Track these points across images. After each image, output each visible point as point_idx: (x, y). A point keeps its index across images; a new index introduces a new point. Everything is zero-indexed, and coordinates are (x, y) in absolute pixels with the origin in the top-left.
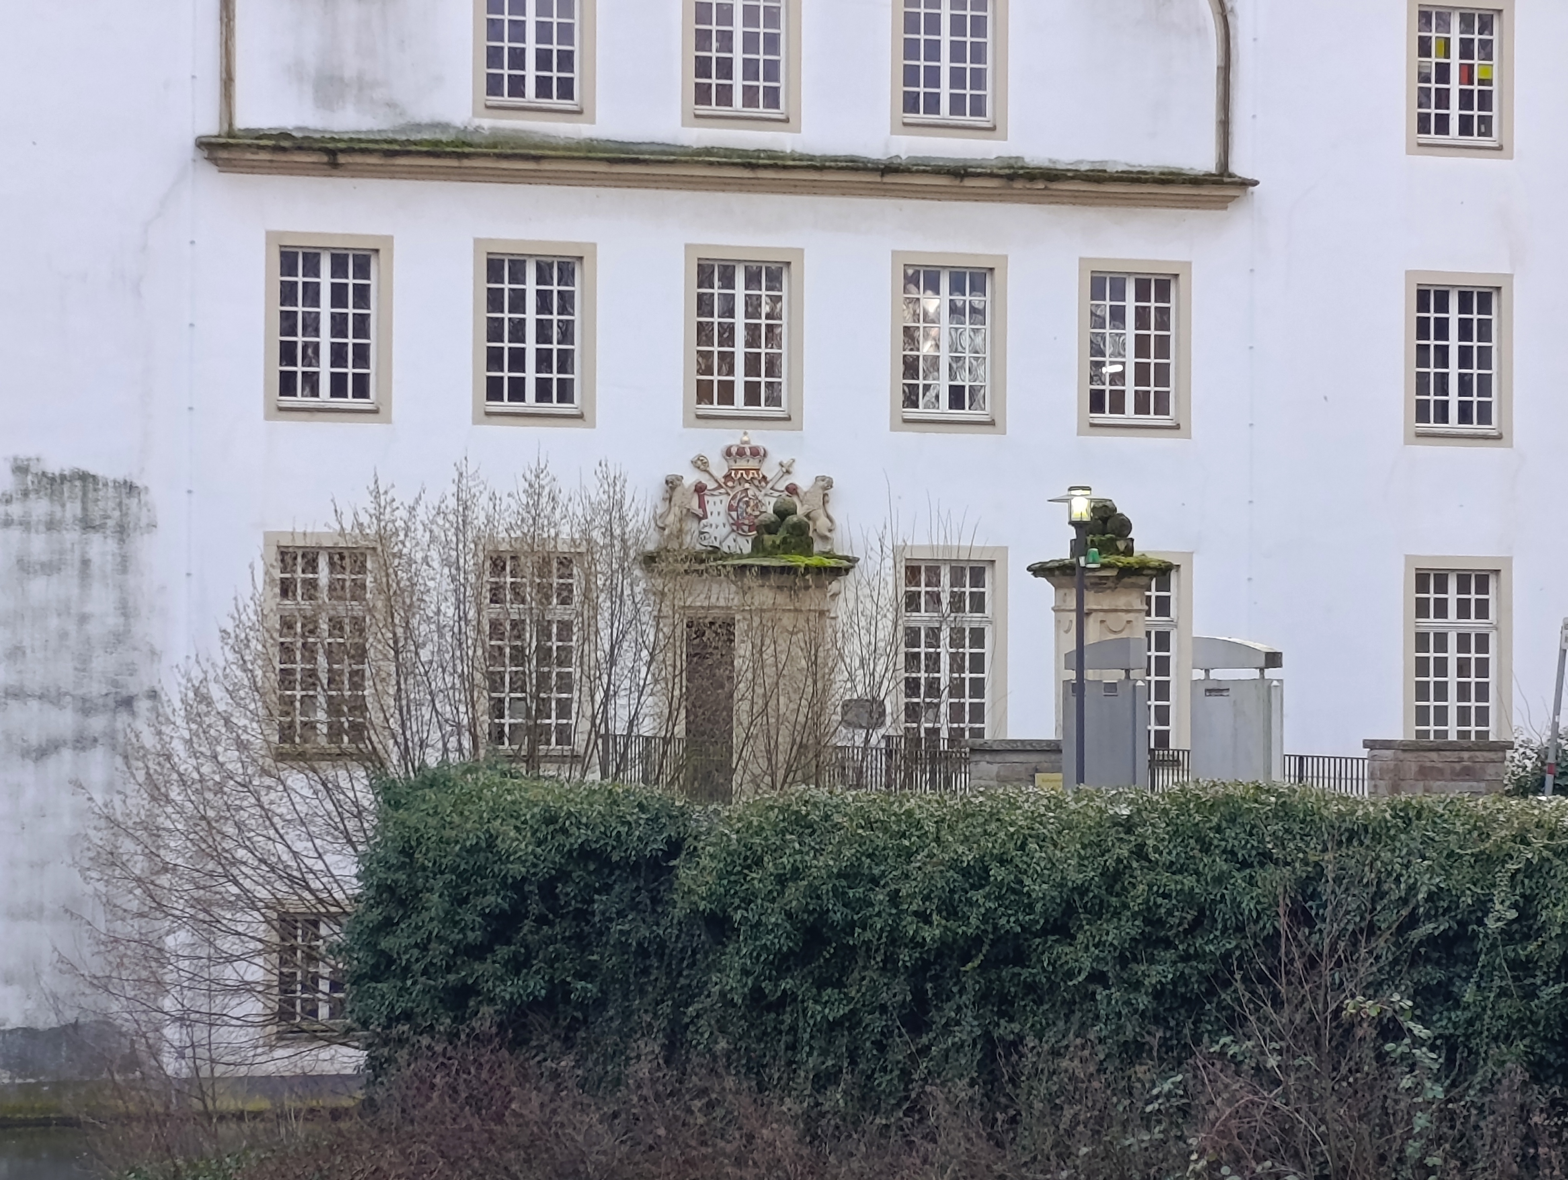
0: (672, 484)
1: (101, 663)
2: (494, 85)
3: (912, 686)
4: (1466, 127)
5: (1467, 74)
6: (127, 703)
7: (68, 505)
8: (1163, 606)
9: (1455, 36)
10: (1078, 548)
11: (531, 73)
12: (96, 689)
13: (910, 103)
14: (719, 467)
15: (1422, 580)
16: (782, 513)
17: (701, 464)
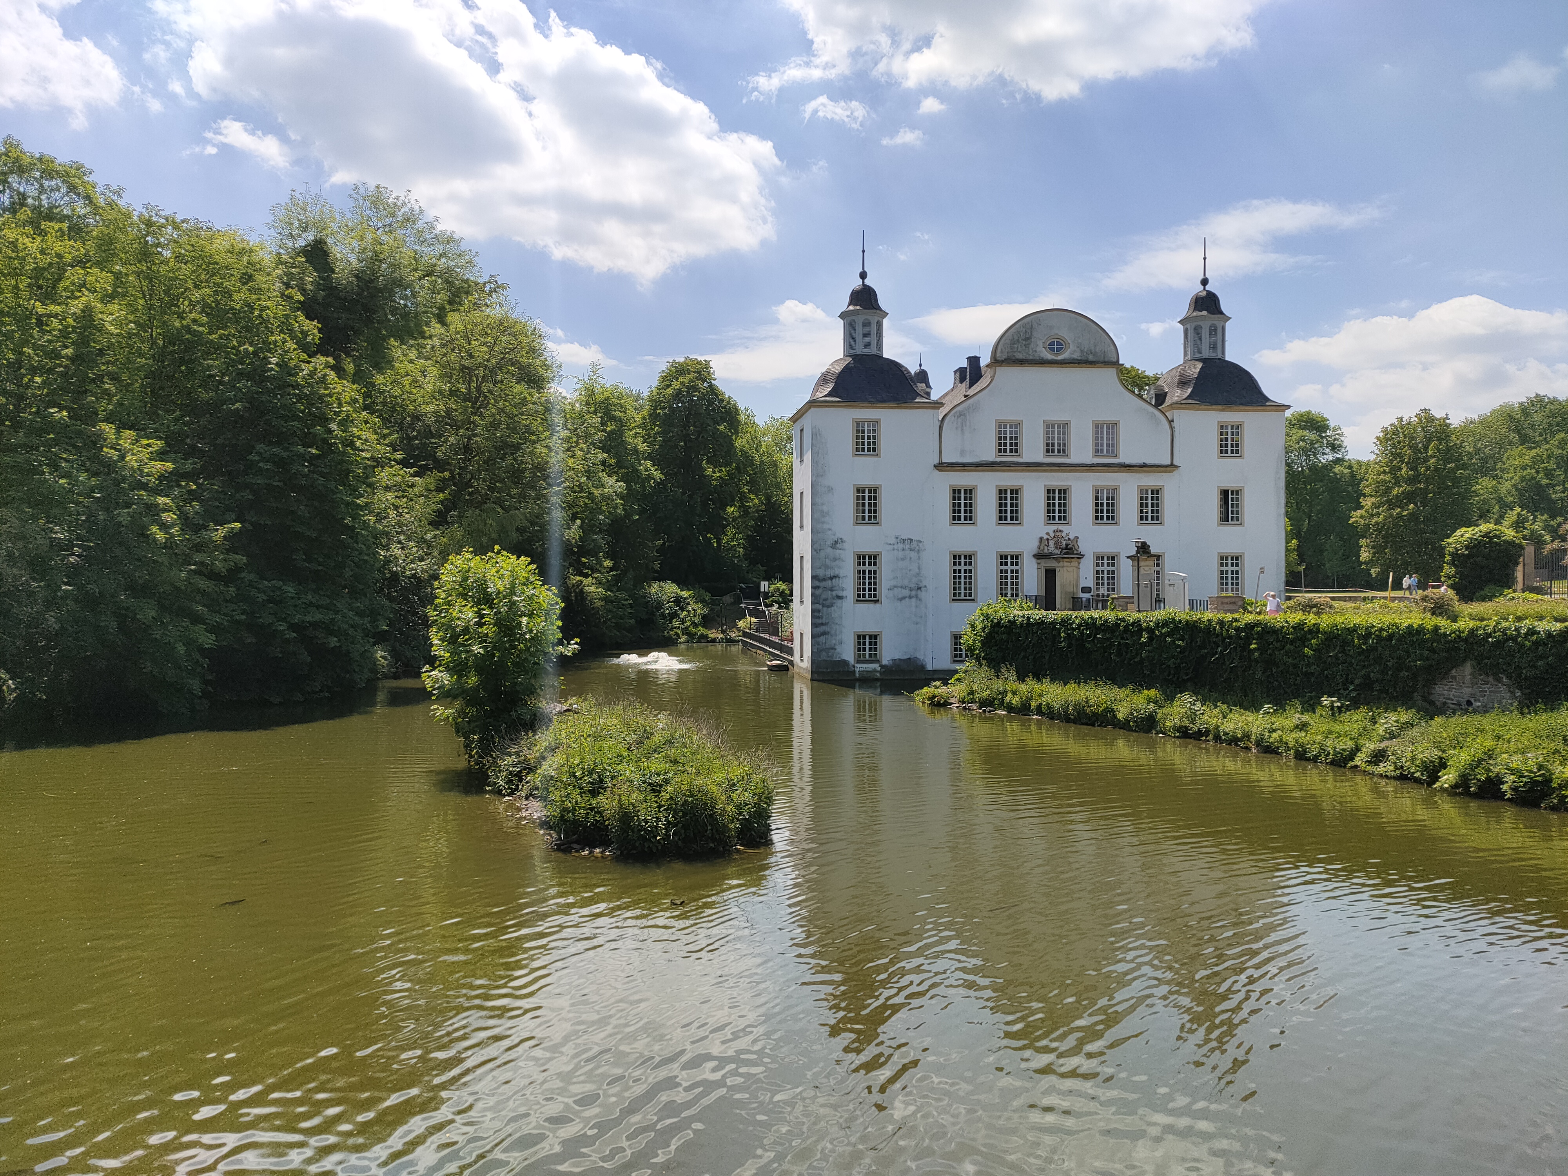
0: (1041, 538)
1: (914, 580)
2: (1000, 451)
3: (1098, 584)
4: (1232, 452)
5: (1233, 440)
6: (920, 588)
7: (907, 546)
8: (1158, 565)
9: (1229, 431)
10: (1138, 552)
11: (1008, 448)
12: (913, 586)
13: (1097, 451)
14: (1052, 535)
15: (1222, 559)
16: (1067, 545)
17: (1048, 534)
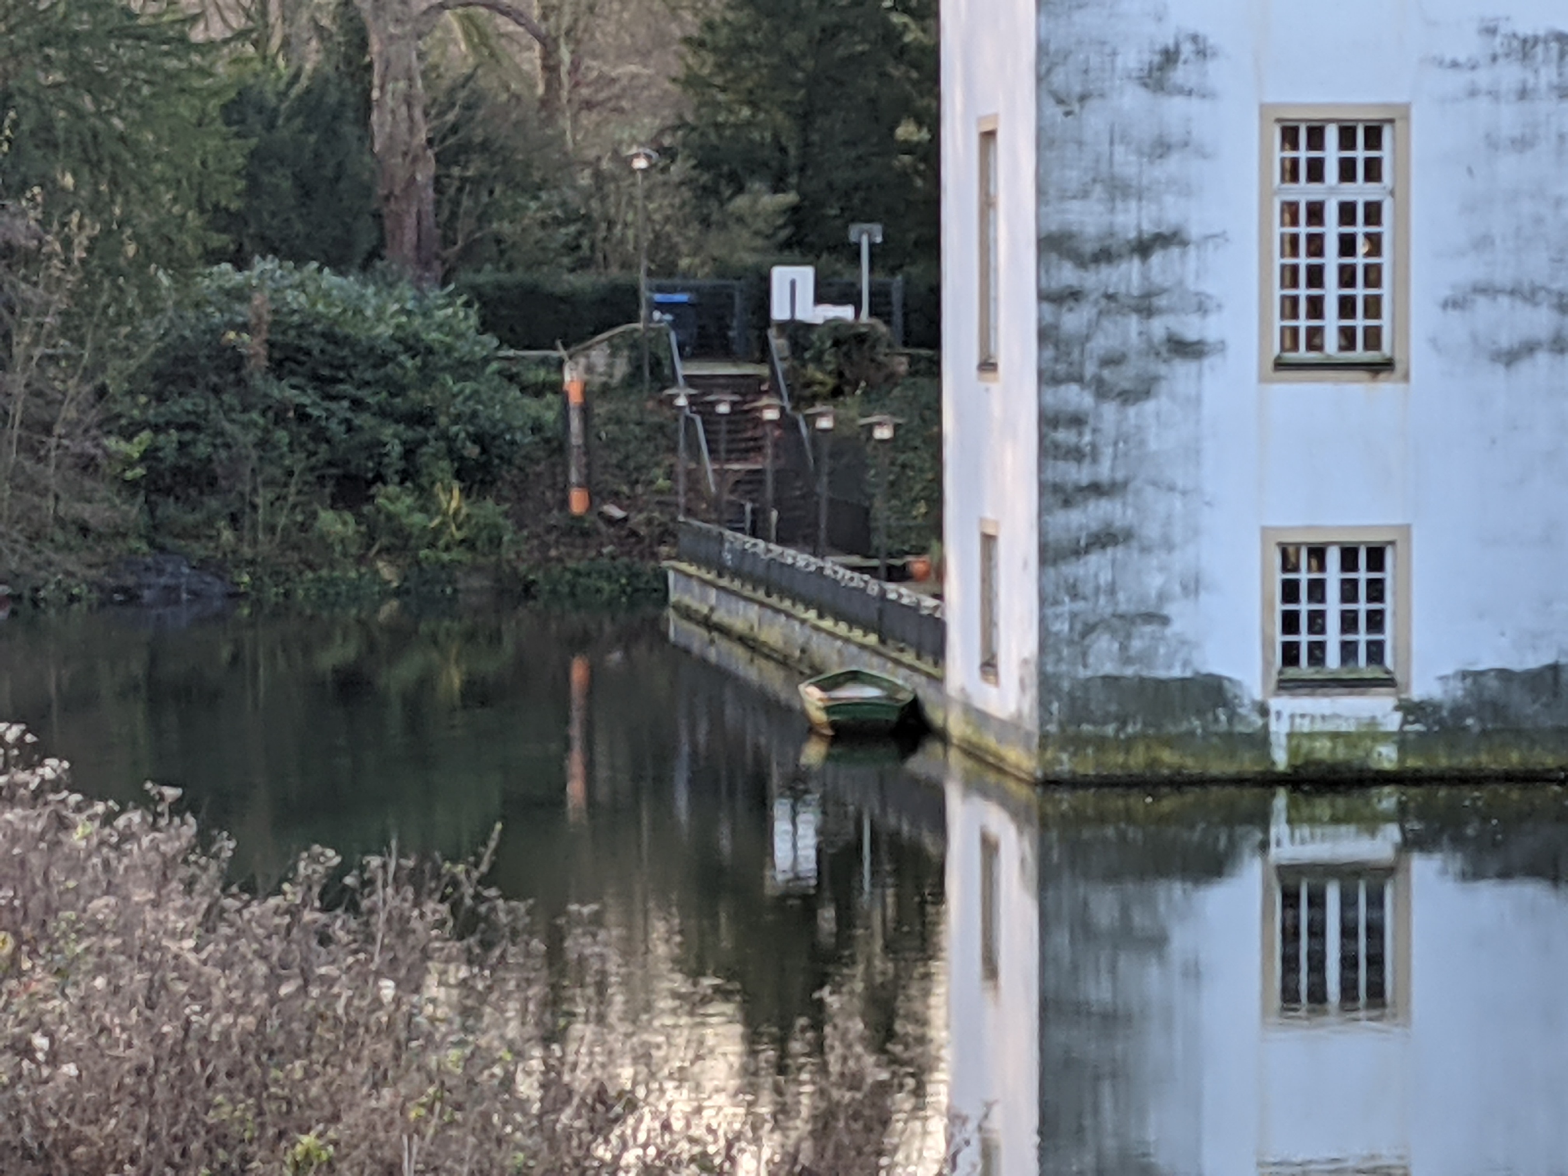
7: (1543, 71)
